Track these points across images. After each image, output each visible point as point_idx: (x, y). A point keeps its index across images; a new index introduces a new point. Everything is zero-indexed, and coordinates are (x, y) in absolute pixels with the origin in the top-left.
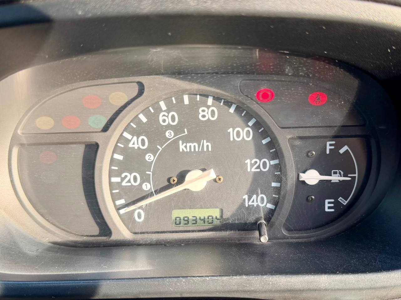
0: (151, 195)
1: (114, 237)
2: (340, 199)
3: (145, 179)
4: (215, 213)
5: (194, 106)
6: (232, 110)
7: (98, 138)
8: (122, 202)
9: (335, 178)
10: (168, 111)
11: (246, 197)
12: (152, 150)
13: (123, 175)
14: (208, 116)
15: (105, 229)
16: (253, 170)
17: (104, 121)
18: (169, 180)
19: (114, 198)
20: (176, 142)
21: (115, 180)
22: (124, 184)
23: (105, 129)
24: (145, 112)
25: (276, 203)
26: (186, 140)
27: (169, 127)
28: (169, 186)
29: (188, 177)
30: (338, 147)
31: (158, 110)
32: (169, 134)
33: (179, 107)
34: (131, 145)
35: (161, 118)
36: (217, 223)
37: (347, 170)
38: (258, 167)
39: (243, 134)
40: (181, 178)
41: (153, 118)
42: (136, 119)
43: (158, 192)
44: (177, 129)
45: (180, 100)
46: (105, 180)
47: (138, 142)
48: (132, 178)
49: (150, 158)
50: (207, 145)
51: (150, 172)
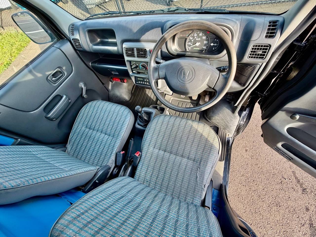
0: (192, 46)
1: (187, 51)
2: (215, 48)
3: (191, 43)
4: (199, 49)
5: (199, 33)
6: (204, 34)
7: (187, 38)
8: (188, 46)
9: (215, 45)
11: (203, 47)
12: (193, 39)
14: (201, 35)
15: (186, 50)
16: (205, 43)
17: (188, 35)
19: (187, 46)
20: (196, 38)
21: (188, 43)
22: (189, 44)
25: (207, 48)
26: (197, 38)
27: (196, 36)
28: (194, 45)
29: (197, 43)
30: (217, 40)
31: (195, 34)
32: (195, 37)
33: (197, 34)
36: (199, 50)
37: (217, 43)
39: (205, 38)
40: (196, 44)
41: (194, 35)
42: (192, 35)
44: (196, 37)
45: (197, 33)
46: (187, 43)
47: (191, 38)
48: (190, 43)
49: (192, 41)
50: (200, 39)
51: (192, 43)
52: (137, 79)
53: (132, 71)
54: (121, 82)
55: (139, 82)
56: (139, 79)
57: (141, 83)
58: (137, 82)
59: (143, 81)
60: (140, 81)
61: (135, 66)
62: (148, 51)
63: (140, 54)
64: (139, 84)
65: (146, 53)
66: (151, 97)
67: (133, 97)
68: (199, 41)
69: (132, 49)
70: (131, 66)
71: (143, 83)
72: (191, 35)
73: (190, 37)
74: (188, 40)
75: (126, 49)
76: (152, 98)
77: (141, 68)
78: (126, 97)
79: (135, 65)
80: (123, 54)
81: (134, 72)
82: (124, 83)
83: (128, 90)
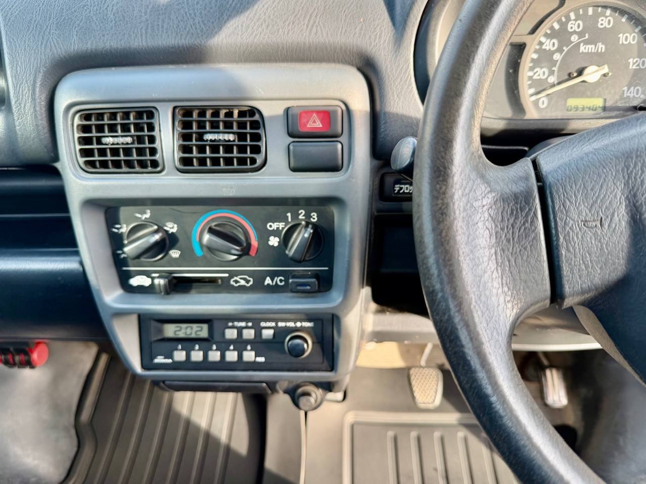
0: (554, 86)
3: (551, 73)
4: (600, 102)
5: (597, 15)
6: (624, 19)
7: (527, 39)
8: (532, 91)
10: (576, 20)
11: (625, 89)
12: (560, 50)
13: (535, 71)
14: (606, 24)
15: (520, 110)
16: (634, 67)
17: (532, 27)
18: (569, 74)
19: (529, 86)
20: (578, 45)
21: (531, 74)
22: (535, 77)
23: (533, 31)
24: (559, 21)
26: (586, 42)
27: (575, 32)
29: (586, 72)
31: (568, 19)
32: (574, 38)
33: (584, 17)
34: (544, 47)
35: (569, 26)
36: (600, 110)
38: (638, 65)
39: (630, 39)
40: (580, 73)
41: (563, 25)
42: (552, 27)
43: (559, 83)
44: (581, 34)
45: (586, 12)
46: (526, 73)
47: (550, 45)
48: (541, 73)
49: (557, 57)
50: (601, 47)
51: (555, 69)
52: (161, 331)
53: (124, 279)
54: (6, 363)
55: (180, 356)
56: (170, 330)
57: (197, 356)
58: (160, 360)
59: (205, 343)
60: (188, 343)
61: (157, 237)
62: (273, 118)
63: (202, 149)
64: (176, 366)
65: (257, 137)
66: (215, 431)
67: (87, 453)
68: (598, 59)
69: (139, 115)
70: (116, 242)
71: (215, 356)
72: (545, 28)
73: (543, 39)
74: (530, 55)
75: (87, 117)
76: (223, 438)
77: (199, 252)
78: (36, 462)
79: (156, 232)
80: (56, 158)
81: (135, 281)
82: (27, 372)
83: (56, 408)
